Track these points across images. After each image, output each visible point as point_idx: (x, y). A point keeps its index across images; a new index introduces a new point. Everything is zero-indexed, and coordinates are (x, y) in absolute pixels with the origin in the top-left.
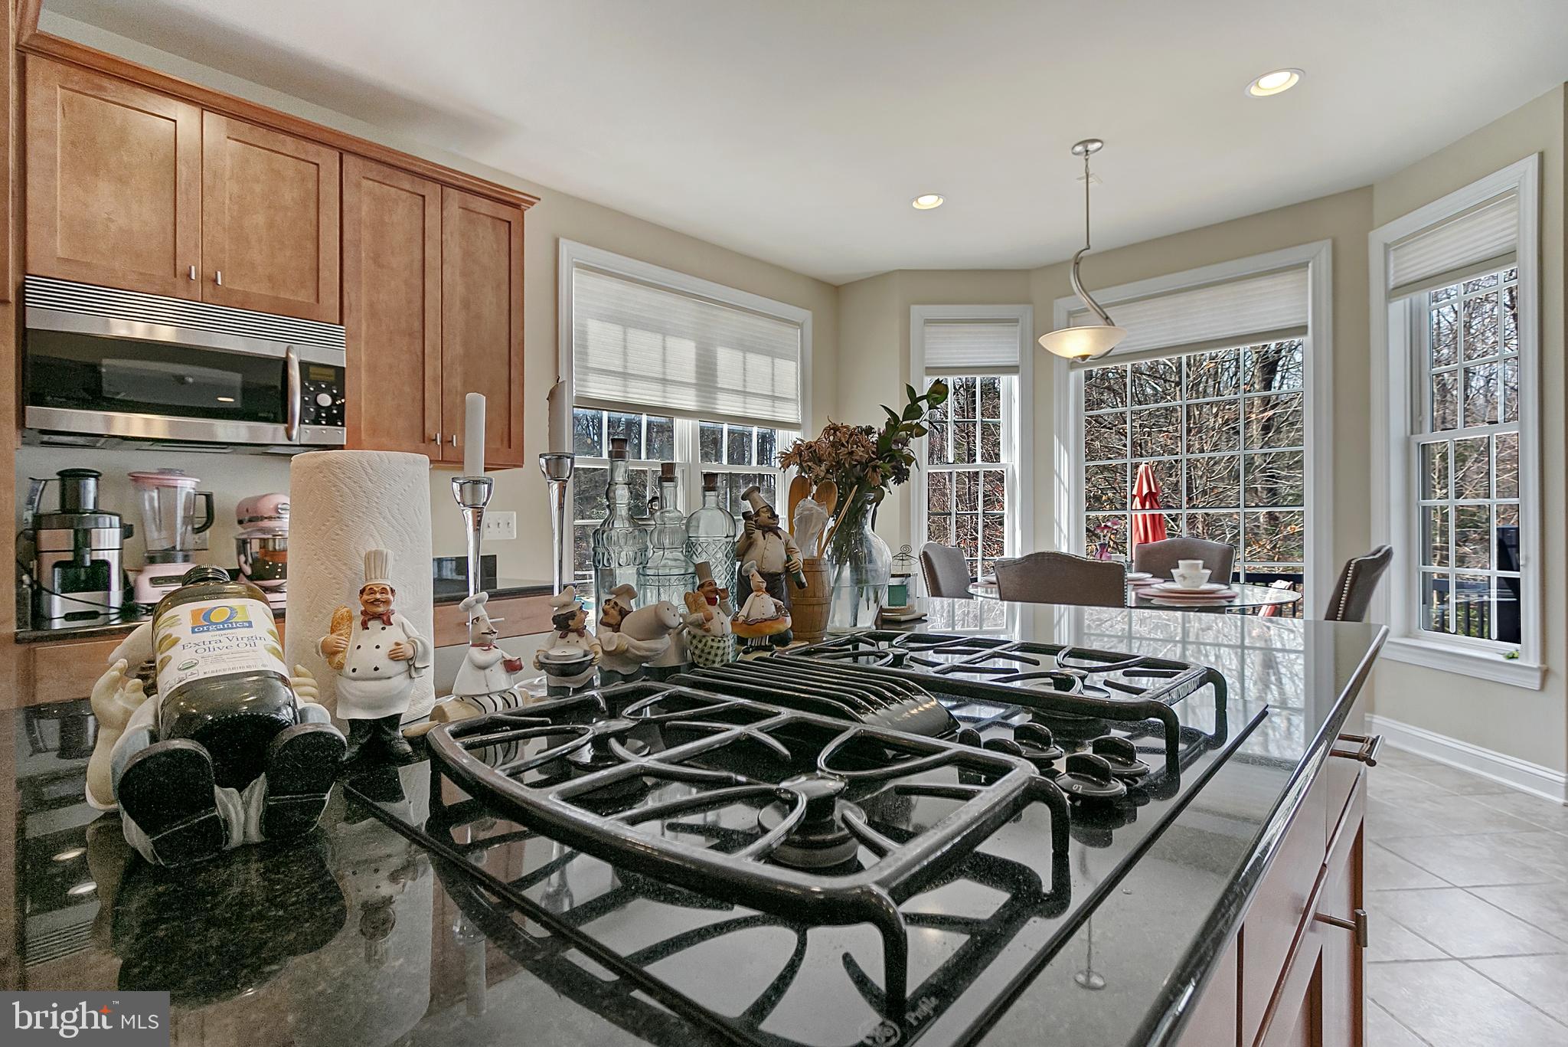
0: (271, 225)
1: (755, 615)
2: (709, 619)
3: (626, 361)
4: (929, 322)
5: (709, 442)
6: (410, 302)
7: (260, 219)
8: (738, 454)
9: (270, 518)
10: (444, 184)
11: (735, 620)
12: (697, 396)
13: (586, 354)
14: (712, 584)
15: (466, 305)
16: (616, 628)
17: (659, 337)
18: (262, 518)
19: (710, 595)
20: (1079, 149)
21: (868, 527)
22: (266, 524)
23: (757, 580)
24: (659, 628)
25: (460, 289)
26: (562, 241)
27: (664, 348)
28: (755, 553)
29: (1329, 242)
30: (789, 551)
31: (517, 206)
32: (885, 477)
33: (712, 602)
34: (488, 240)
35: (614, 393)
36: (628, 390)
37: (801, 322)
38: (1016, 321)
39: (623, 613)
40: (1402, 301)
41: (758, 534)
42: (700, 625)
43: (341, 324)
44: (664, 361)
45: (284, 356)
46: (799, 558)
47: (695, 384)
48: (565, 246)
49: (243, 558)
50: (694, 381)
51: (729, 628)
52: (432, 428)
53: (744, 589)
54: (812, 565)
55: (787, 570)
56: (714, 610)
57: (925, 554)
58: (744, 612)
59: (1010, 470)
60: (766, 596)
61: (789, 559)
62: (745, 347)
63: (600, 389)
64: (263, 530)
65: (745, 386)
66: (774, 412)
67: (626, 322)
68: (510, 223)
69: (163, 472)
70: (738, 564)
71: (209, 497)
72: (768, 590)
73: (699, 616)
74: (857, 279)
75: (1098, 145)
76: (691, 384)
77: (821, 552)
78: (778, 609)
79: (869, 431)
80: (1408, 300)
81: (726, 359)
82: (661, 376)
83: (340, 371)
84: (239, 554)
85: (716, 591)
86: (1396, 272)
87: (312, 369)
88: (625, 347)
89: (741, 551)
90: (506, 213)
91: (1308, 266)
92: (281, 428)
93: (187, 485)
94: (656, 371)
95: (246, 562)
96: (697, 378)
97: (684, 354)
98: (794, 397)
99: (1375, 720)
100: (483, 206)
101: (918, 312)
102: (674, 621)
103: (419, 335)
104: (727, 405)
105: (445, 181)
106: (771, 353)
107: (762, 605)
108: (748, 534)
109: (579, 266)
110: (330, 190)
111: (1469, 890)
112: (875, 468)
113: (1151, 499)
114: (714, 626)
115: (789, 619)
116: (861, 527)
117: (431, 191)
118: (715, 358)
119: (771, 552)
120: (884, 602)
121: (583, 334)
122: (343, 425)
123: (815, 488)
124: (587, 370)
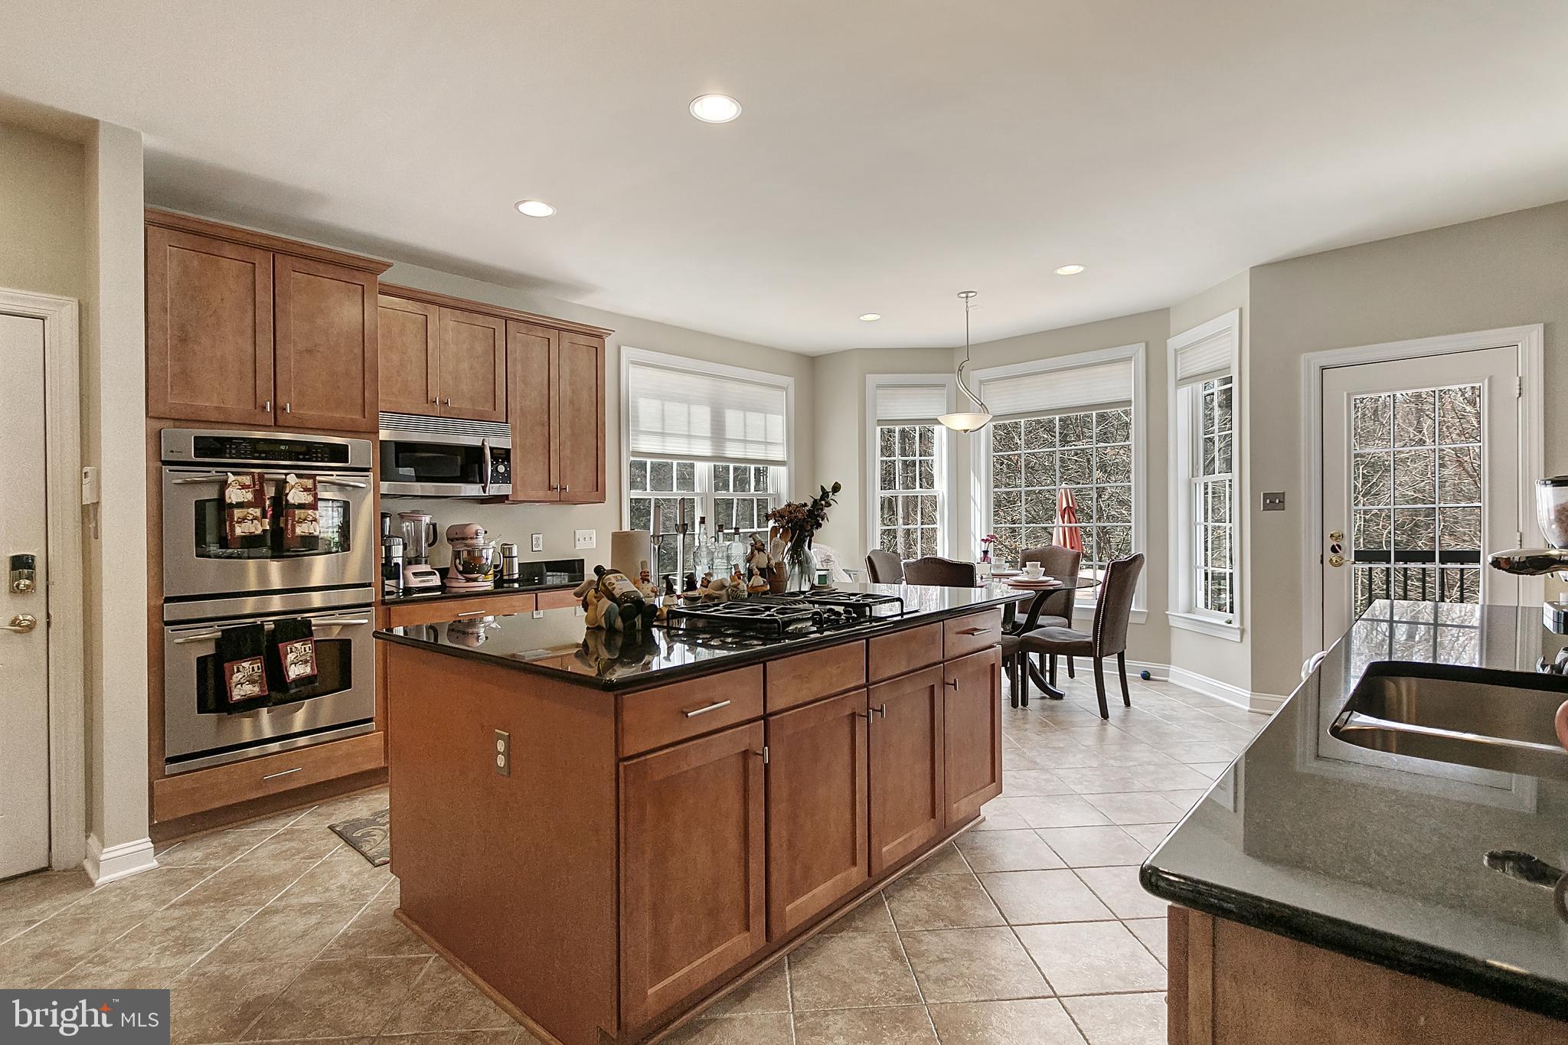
0: (471, 368)
1: (755, 585)
2: (739, 584)
3: (663, 424)
4: (879, 387)
5: (720, 479)
6: (542, 404)
7: (465, 365)
8: (741, 483)
9: (471, 538)
10: (560, 330)
11: (747, 586)
12: (712, 445)
13: (638, 422)
14: (739, 572)
15: (572, 402)
16: (706, 587)
17: (686, 405)
18: (466, 539)
19: (739, 575)
20: (964, 295)
21: (806, 548)
22: (469, 542)
23: (756, 571)
24: (723, 587)
25: (569, 393)
26: (622, 347)
27: (689, 414)
28: (754, 560)
29: (1144, 344)
30: (769, 559)
31: (599, 337)
32: (812, 527)
33: (739, 578)
34: (585, 360)
35: (655, 447)
36: (666, 444)
37: (785, 386)
38: (944, 386)
39: (709, 582)
40: (1186, 389)
41: (756, 551)
42: (736, 586)
43: (507, 423)
44: (689, 422)
45: (480, 444)
46: (773, 562)
47: (711, 437)
48: (624, 350)
49: (458, 561)
50: (709, 435)
51: (746, 589)
52: (554, 483)
53: (751, 573)
54: (780, 565)
55: (768, 567)
56: (740, 581)
57: (869, 557)
58: (751, 583)
59: (941, 495)
60: (760, 577)
61: (769, 563)
62: (745, 407)
63: (647, 444)
64: (466, 545)
65: (745, 436)
66: (766, 453)
67: (663, 397)
68: (596, 348)
69: (413, 512)
70: (748, 564)
71: (434, 526)
72: (760, 575)
73: (735, 583)
74: (827, 353)
75: (974, 294)
76: (707, 437)
77: (783, 559)
78: (764, 582)
79: (805, 505)
80: (1190, 387)
81: (733, 419)
82: (687, 433)
83: (508, 451)
84: (456, 559)
85: (741, 575)
86: (1181, 369)
87: (495, 451)
88: (663, 415)
89: (749, 560)
90: (595, 342)
91: (1131, 360)
92: (479, 486)
93: (426, 519)
94: (684, 430)
95: (460, 563)
96: (712, 433)
97: (702, 417)
98: (782, 442)
99: (1171, 669)
100: (582, 340)
101: (872, 380)
102: (727, 585)
103: (547, 424)
104: (733, 451)
105: (562, 328)
106: (762, 410)
107: (758, 580)
108: (752, 552)
109: (633, 363)
110: (500, 343)
111: (1191, 766)
112: (807, 522)
113: (1069, 511)
114: (740, 587)
115: (768, 586)
116: (802, 547)
117: (553, 335)
118: (724, 417)
119: (761, 560)
120: (816, 582)
121: (636, 409)
122: (510, 483)
123: (781, 530)
124: (638, 432)
